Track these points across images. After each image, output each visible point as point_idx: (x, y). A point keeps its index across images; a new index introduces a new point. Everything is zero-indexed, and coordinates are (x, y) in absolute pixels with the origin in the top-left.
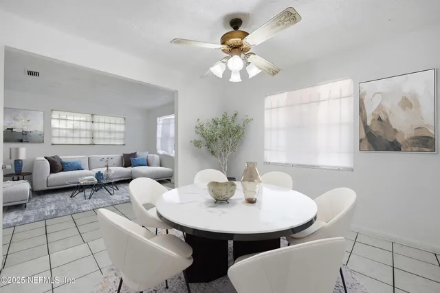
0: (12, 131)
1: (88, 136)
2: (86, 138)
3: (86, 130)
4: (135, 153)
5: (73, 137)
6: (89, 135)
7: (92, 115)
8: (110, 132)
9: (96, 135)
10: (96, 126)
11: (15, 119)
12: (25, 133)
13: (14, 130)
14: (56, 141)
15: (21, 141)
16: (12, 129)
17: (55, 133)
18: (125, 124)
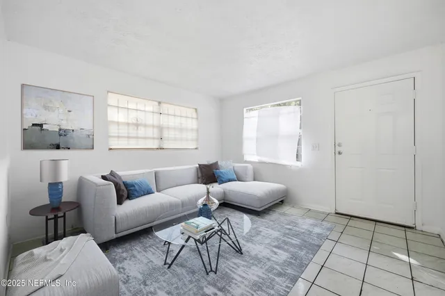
0: (42, 130)
1: (155, 136)
2: (154, 138)
3: (153, 126)
4: (216, 163)
5: (137, 138)
6: (156, 133)
7: (160, 103)
8: (181, 130)
9: (165, 134)
10: (164, 120)
11: (46, 108)
12: (63, 133)
13: (44, 127)
14: (114, 144)
15: (58, 147)
16: (41, 125)
17: (113, 130)
18: (197, 118)
